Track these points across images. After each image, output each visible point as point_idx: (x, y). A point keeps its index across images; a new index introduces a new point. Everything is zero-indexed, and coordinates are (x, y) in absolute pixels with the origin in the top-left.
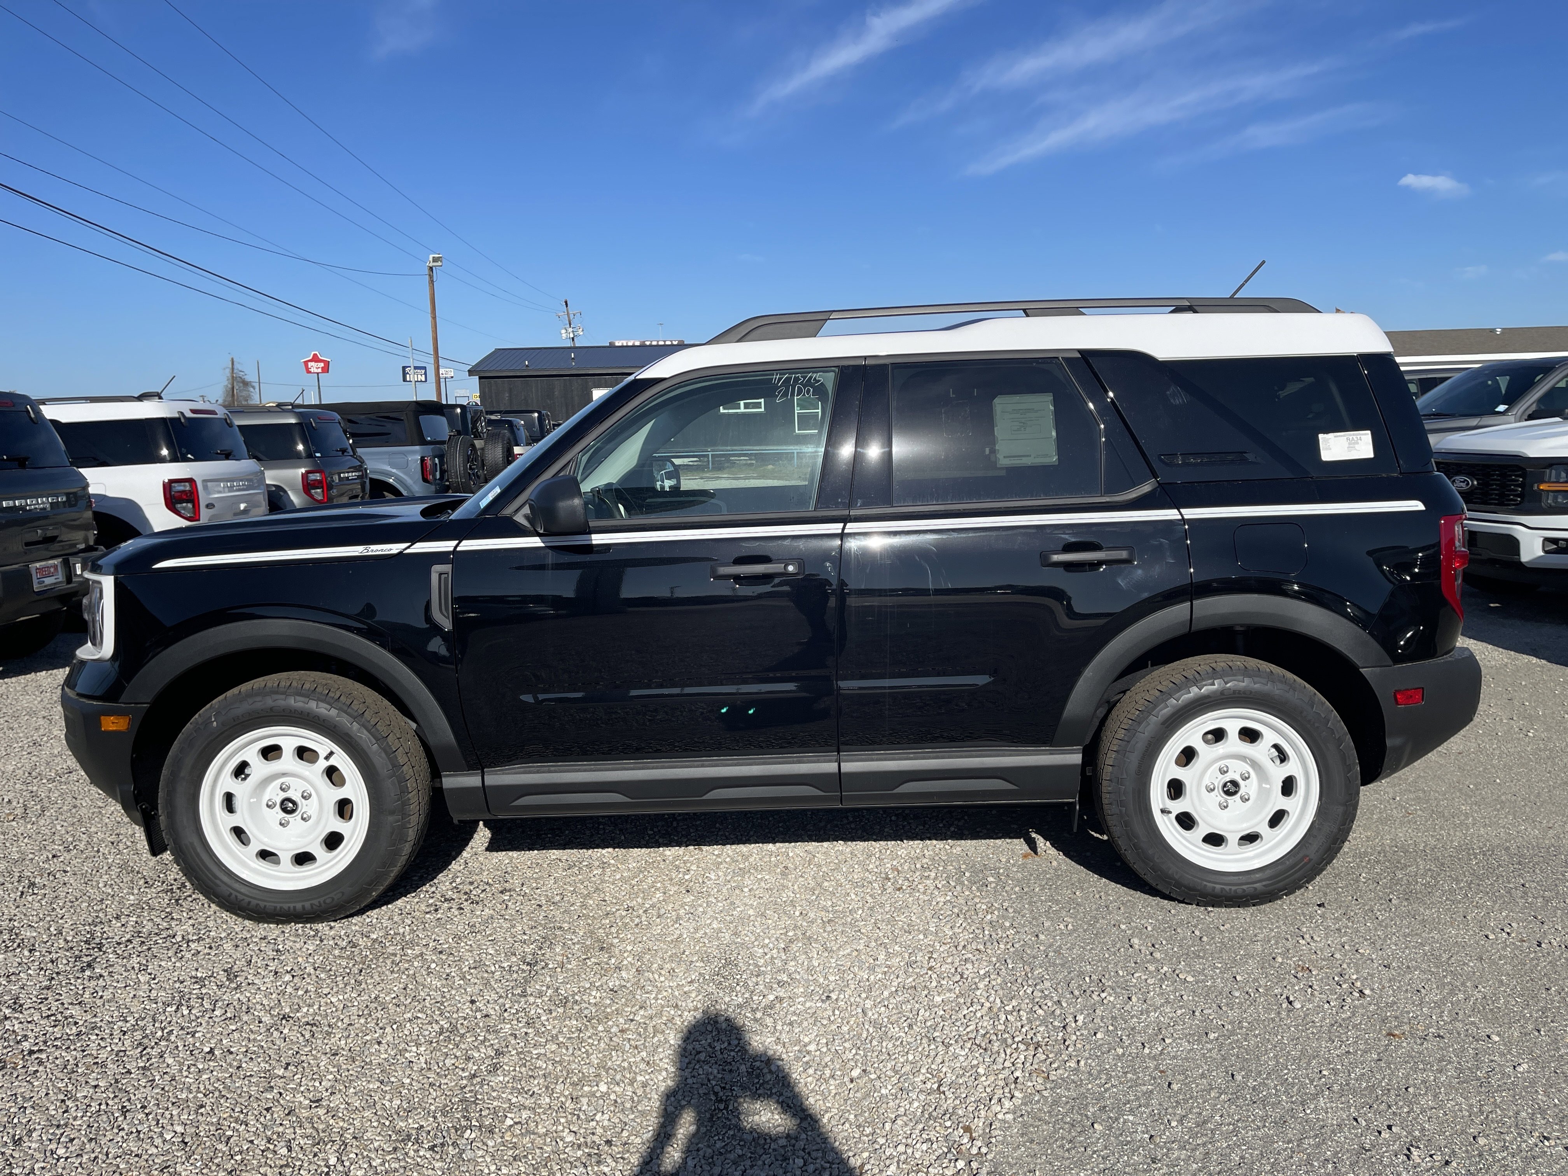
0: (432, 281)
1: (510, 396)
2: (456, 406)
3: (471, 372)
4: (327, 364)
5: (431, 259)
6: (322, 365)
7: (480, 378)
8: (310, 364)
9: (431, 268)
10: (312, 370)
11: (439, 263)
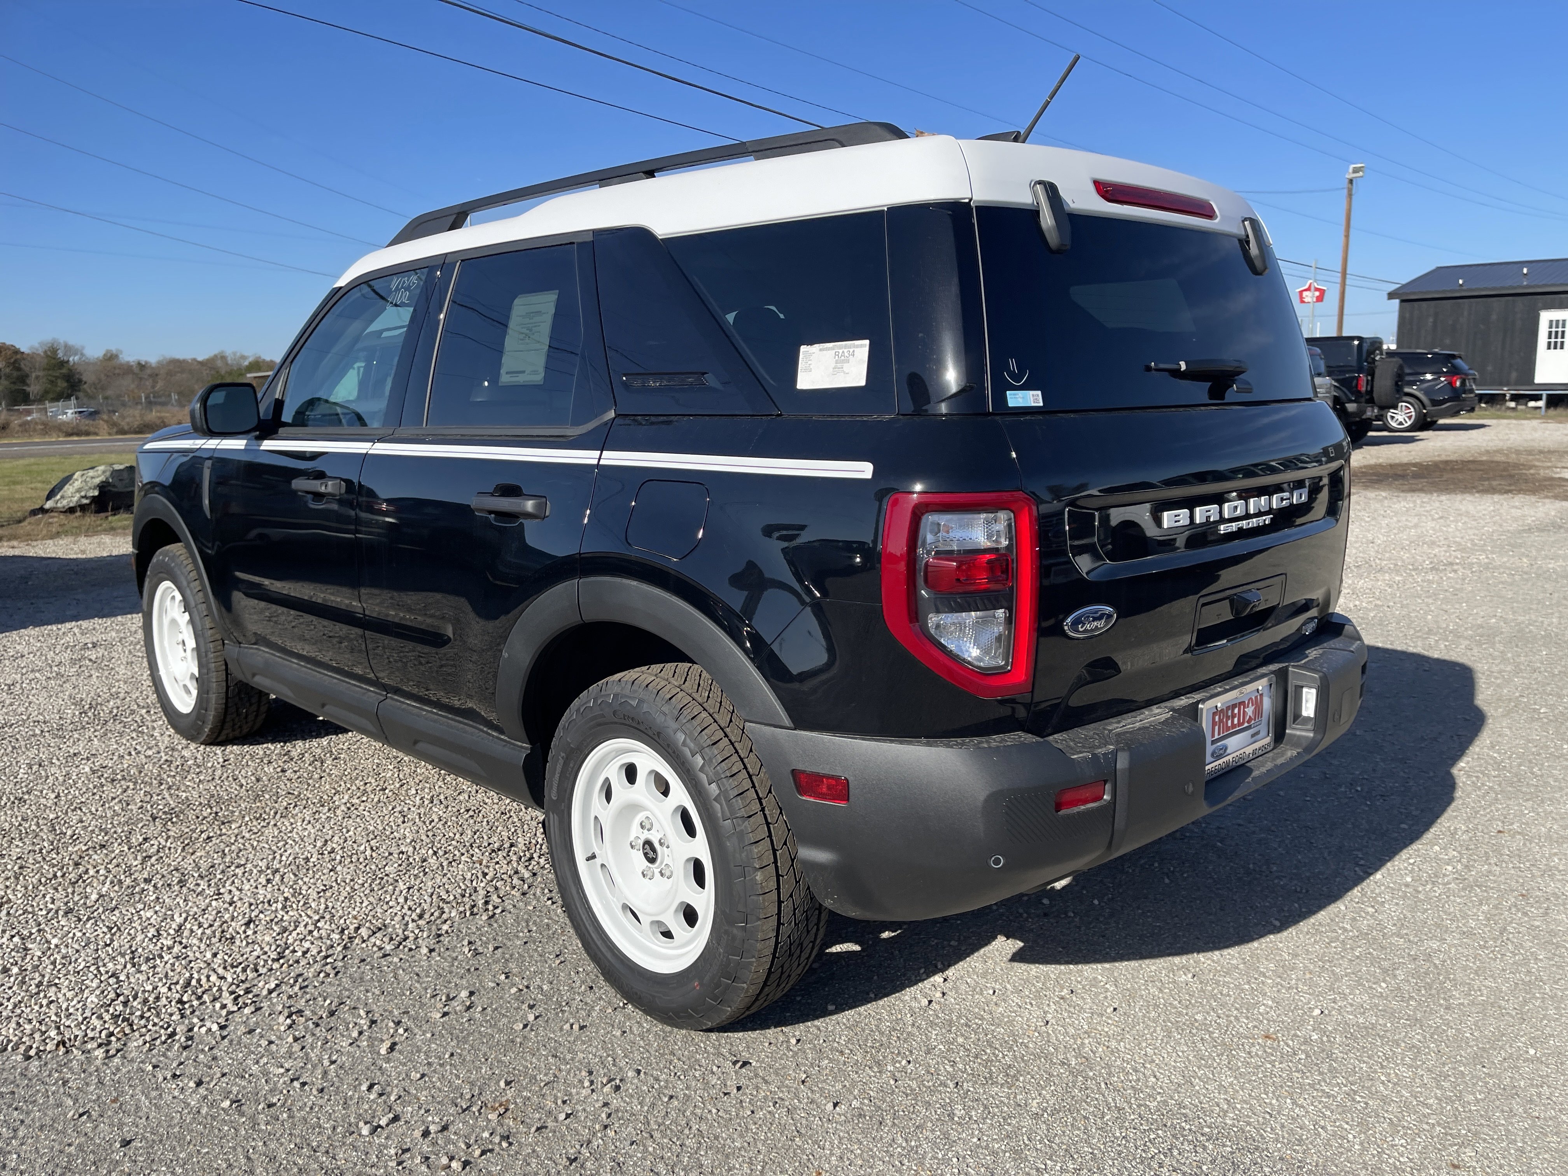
0: (1350, 195)
1: (1435, 323)
2: (1353, 338)
3: (1391, 296)
4: (1322, 292)
5: (1351, 170)
6: (1317, 294)
7: (1402, 301)
8: (1305, 294)
9: (1351, 181)
10: (1306, 300)
11: (1361, 174)
